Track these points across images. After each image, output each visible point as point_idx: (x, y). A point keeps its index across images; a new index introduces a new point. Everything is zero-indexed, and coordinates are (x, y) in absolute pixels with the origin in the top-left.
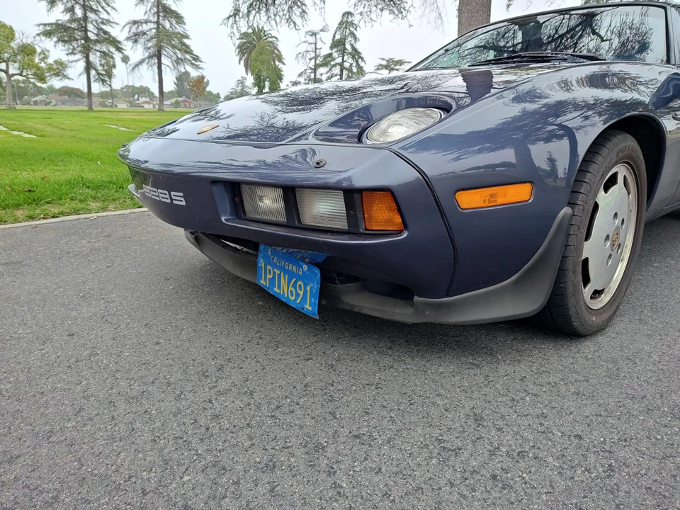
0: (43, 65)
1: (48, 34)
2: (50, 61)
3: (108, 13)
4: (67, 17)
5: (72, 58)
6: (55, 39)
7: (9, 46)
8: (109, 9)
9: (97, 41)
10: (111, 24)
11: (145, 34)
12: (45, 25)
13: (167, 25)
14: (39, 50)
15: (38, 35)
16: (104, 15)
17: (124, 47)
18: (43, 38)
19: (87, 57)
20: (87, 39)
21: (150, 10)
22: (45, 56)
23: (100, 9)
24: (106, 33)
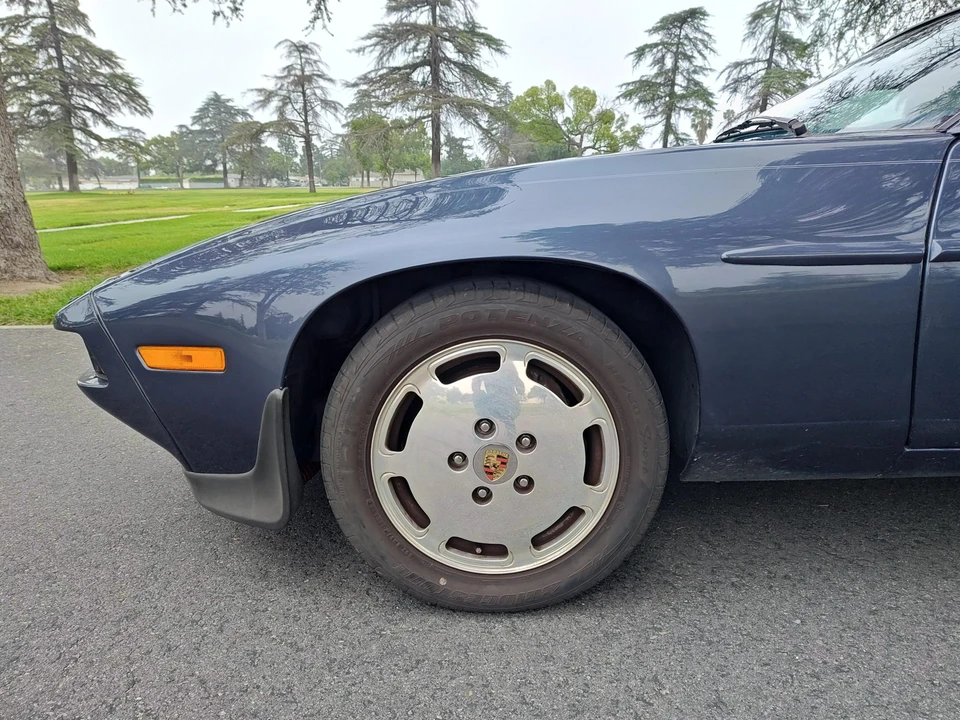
0: (618, 134)
1: (628, 95)
2: (627, 128)
3: (705, 58)
4: (655, 70)
5: (650, 121)
6: (637, 100)
7: (588, 115)
8: (706, 52)
9: (683, 97)
10: (706, 72)
11: (749, 78)
12: (628, 84)
13: (783, 62)
14: (617, 116)
15: (618, 98)
16: (699, 61)
17: (715, 100)
18: (622, 100)
19: (668, 118)
20: (672, 94)
21: (762, 44)
22: (623, 122)
23: (696, 54)
24: (697, 84)
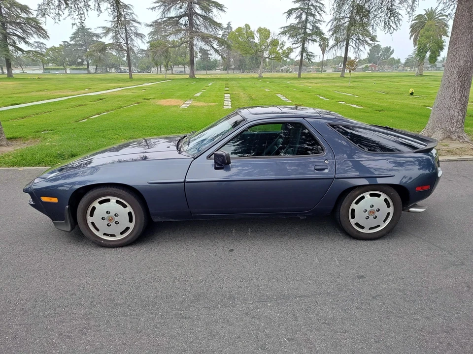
0: (281, 51)
1: (284, 33)
2: (285, 48)
3: (321, 15)
4: (297, 21)
5: (295, 46)
6: (288, 35)
7: (266, 42)
8: (321, 13)
9: (311, 34)
10: (321, 22)
11: (341, 26)
12: (285, 27)
14: (280, 42)
15: (279, 34)
16: (318, 17)
18: (282, 35)
19: (303, 45)
20: (305, 33)
21: (348, 9)
22: (283, 45)
23: (317, 14)
24: (317, 28)
